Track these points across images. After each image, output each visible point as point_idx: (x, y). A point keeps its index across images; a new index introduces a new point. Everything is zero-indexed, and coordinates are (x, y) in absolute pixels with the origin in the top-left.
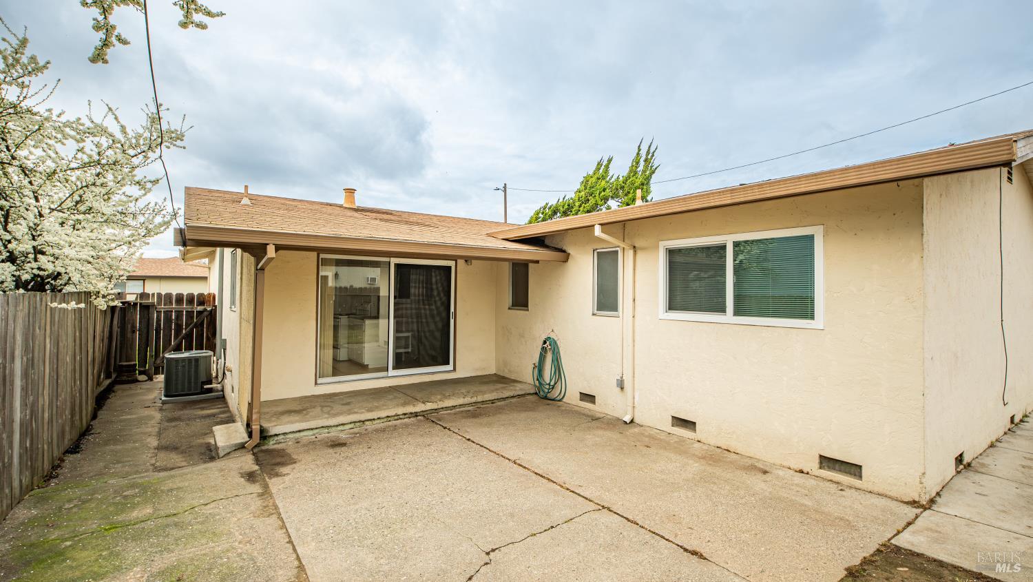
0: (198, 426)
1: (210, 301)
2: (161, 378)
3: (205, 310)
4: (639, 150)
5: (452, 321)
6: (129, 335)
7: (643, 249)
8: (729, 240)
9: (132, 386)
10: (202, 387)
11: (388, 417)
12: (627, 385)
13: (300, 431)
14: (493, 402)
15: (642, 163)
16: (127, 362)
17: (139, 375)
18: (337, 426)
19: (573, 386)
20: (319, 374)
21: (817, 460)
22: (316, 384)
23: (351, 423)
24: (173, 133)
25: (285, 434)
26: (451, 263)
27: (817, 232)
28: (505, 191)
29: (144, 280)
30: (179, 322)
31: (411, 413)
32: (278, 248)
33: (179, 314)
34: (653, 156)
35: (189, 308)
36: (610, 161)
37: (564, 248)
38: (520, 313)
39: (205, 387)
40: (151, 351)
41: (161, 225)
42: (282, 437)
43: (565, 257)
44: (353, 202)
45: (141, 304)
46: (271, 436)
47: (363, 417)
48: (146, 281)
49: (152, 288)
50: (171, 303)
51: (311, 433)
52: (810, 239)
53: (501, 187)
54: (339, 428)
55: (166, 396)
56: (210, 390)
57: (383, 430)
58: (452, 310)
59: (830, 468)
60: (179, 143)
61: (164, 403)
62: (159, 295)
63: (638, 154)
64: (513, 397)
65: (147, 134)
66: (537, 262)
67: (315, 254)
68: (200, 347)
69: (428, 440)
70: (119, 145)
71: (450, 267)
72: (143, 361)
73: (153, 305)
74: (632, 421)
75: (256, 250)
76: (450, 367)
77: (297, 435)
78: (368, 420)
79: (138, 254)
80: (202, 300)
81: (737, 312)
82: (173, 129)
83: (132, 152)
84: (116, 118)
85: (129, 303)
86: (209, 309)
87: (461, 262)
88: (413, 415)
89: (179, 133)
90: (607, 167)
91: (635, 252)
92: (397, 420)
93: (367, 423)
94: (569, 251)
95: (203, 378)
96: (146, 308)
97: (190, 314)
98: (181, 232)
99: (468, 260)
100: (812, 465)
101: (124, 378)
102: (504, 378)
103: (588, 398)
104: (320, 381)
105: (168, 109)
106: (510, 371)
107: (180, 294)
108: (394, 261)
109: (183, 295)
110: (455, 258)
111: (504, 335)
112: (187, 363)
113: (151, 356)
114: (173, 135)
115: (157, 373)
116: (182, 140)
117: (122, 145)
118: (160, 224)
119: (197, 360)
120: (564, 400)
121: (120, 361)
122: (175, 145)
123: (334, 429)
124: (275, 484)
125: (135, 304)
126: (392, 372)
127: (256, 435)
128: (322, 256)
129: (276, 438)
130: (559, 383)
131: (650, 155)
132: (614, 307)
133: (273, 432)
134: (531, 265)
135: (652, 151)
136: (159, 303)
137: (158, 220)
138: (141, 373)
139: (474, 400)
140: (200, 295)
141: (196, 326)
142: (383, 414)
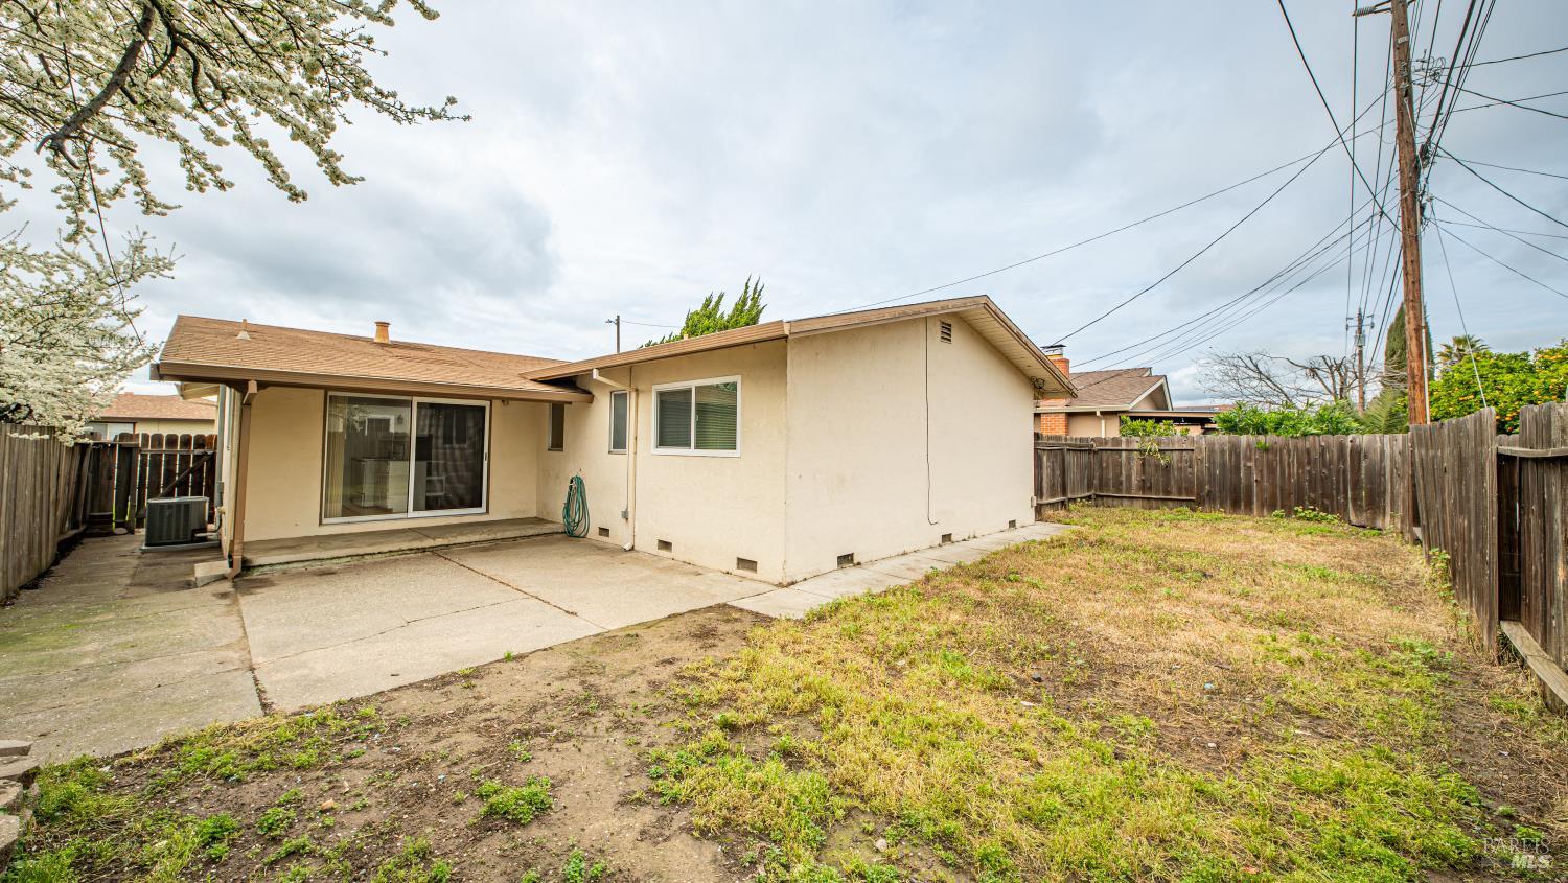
0: (182, 568)
1: (211, 443)
2: (143, 531)
3: (205, 454)
4: (747, 287)
5: (485, 463)
6: (104, 480)
7: (643, 391)
8: (693, 384)
9: (106, 539)
10: (193, 536)
11: (391, 551)
12: (630, 516)
13: (288, 563)
14: (514, 539)
15: (749, 302)
16: (100, 511)
17: (117, 527)
18: (332, 559)
19: (595, 521)
20: (324, 514)
21: (736, 562)
22: (320, 523)
23: (347, 556)
24: (160, 260)
25: (270, 565)
26: (486, 404)
27: (737, 379)
28: (618, 324)
29: (134, 424)
30: (171, 467)
32: (262, 385)
33: (171, 458)
34: (759, 294)
35: (184, 451)
36: (721, 297)
37: (591, 390)
38: (556, 454)
39: (198, 535)
40: (133, 500)
41: (140, 359)
42: (268, 568)
43: (589, 397)
44: (386, 336)
45: (120, 446)
46: (254, 567)
47: (361, 551)
48: (137, 425)
49: (141, 430)
50: (160, 445)
51: (301, 565)
52: (734, 385)
53: (614, 319)
54: (334, 561)
55: (147, 545)
56: (205, 539)
57: (382, 563)
58: (486, 450)
59: (744, 568)
60: (166, 272)
61: (144, 552)
62: (145, 436)
63: (746, 292)
64: (538, 535)
65: (128, 262)
66: (570, 403)
67: (322, 391)
68: (197, 493)
69: (418, 568)
70: (94, 274)
71: (484, 408)
72: (122, 512)
73: (137, 447)
74: (633, 548)
75: (240, 385)
76: (483, 509)
77: (286, 567)
78: (368, 554)
79: (117, 388)
80: (201, 442)
81: (698, 447)
82: (161, 257)
83: (109, 281)
84: (91, 246)
85: (105, 445)
86: (210, 453)
87: (497, 403)
88: (419, 549)
89: (167, 261)
90: (718, 303)
91: (637, 395)
92: (402, 554)
93: (366, 557)
94: (594, 393)
95: (194, 525)
96: (128, 452)
97: (185, 459)
98: (157, 367)
99: (505, 401)
100: (732, 566)
101: (97, 530)
102: (542, 520)
103: (604, 531)
104: (325, 521)
105: (154, 238)
106: (548, 513)
107: (172, 435)
108: (416, 400)
109: (176, 436)
110: (490, 399)
111: (545, 476)
112: (174, 509)
113: (133, 506)
114: (161, 263)
115: (140, 524)
116: (171, 269)
117: (98, 274)
118: (139, 357)
119: (187, 505)
120: (588, 536)
121: (92, 511)
122: (162, 275)
123: (328, 562)
124: (245, 601)
125: (113, 446)
126: (411, 514)
127: (238, 567)
128: (330, 393)
129: (261, 569)
130: (583, 522)
131: (757, 293)
132: (623, 446)
133: (257, 563)
134: (566, 406)
135: (758, 289)
136: (145, 444)
137: (137, 353)
138: (118, 525)
139: (491, 537)
140: (199, 438)
141: (193, 471)
142: (385, 548)
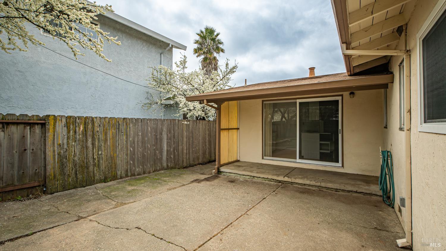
5: (340, 136)
12: (407, 207)
14: (337, 190)
20: (265, 155)
26: (338, 98)
31: (278, 180)
43: (392, 78)
47: (254, 175)
58: (340, 128)
71: (338, 101)
78: (256, 177)
88: (278, 181)
91: (410, 57)
92: (270, 181)
94: (394, 72)
99: (351, 94)
104: (264, 158)
108: (299, 101)
126: (298, 160)
127: (217, 171)
128: (264, 102)
134: (387, 90)
